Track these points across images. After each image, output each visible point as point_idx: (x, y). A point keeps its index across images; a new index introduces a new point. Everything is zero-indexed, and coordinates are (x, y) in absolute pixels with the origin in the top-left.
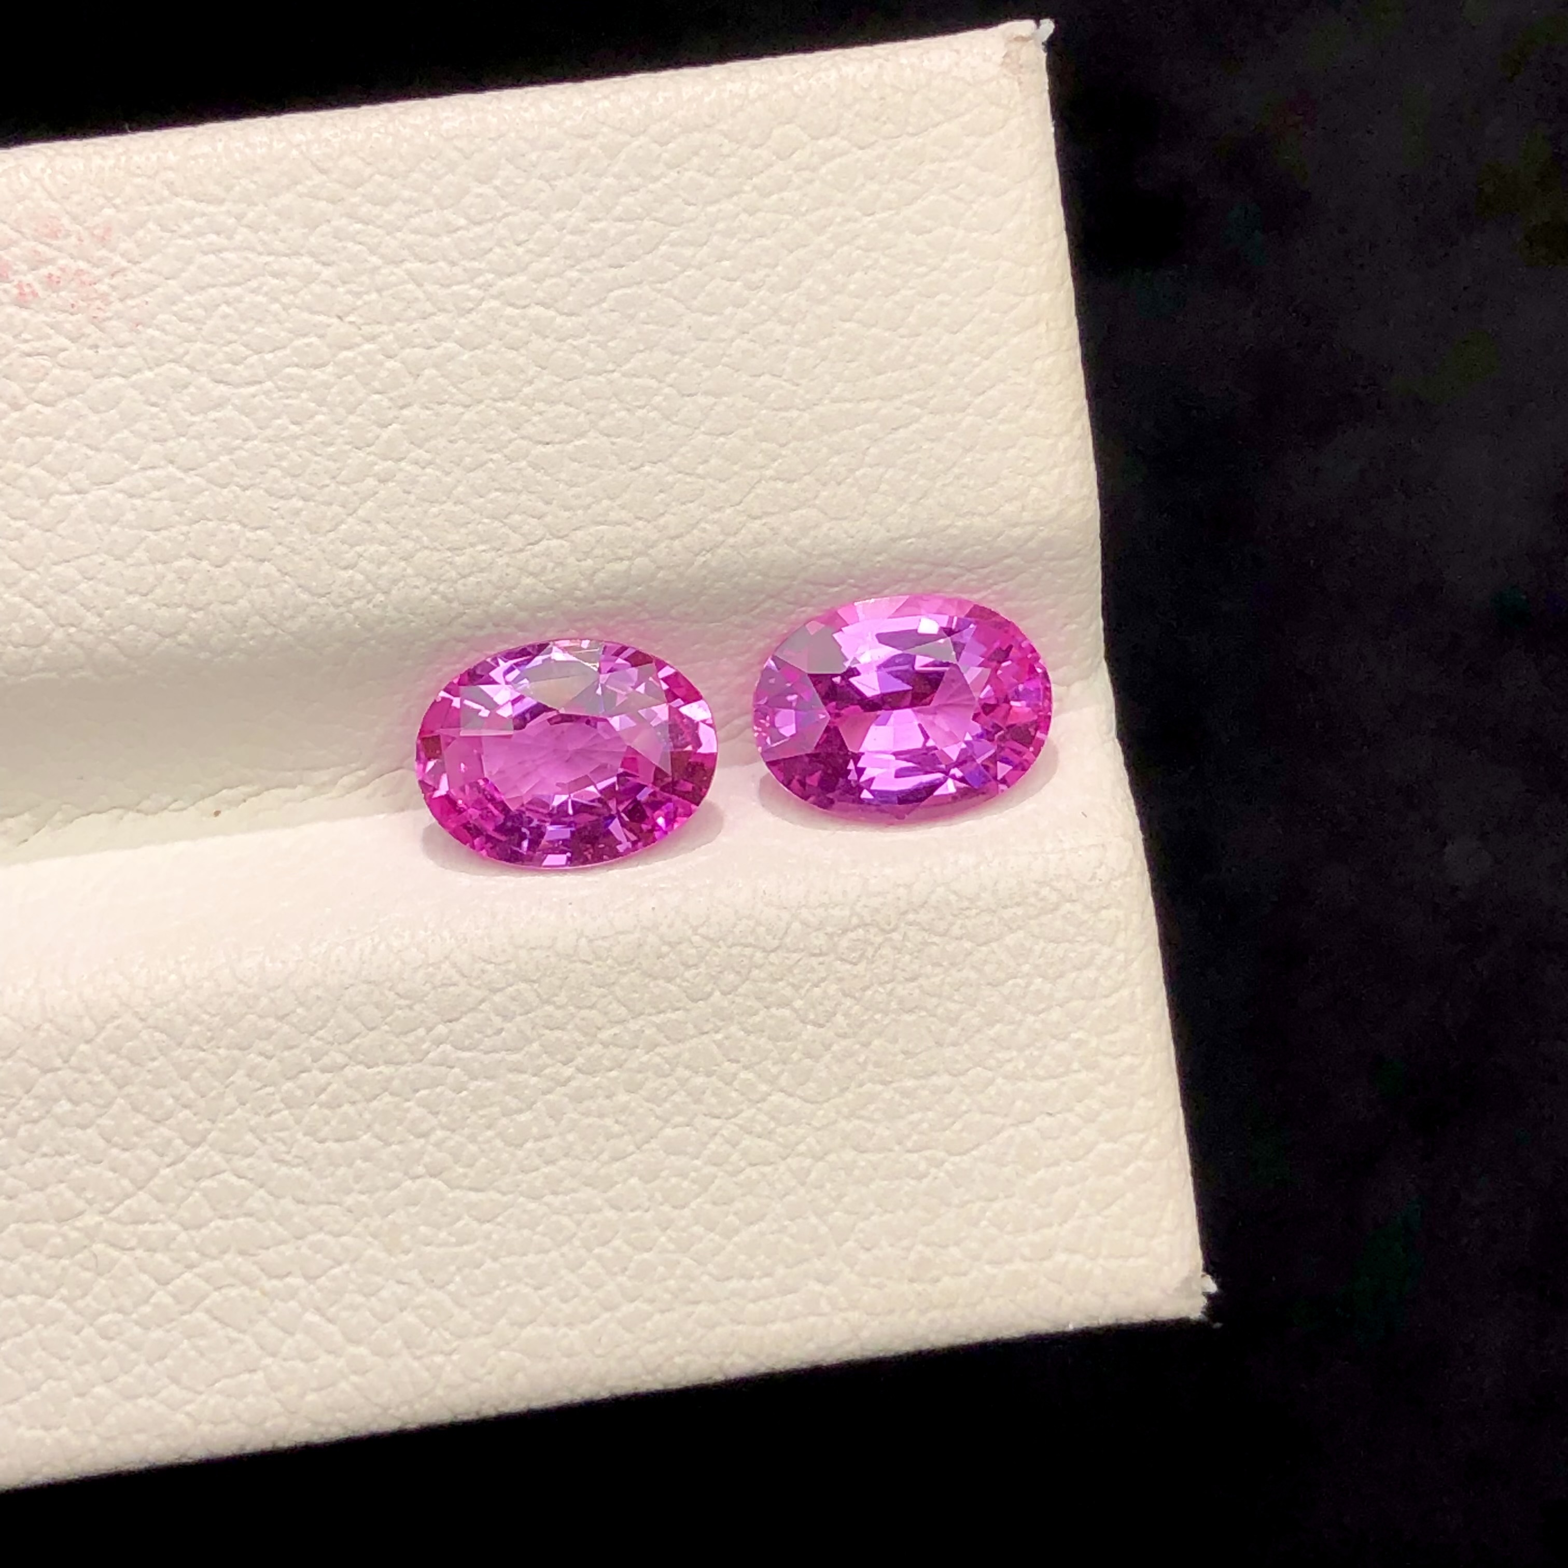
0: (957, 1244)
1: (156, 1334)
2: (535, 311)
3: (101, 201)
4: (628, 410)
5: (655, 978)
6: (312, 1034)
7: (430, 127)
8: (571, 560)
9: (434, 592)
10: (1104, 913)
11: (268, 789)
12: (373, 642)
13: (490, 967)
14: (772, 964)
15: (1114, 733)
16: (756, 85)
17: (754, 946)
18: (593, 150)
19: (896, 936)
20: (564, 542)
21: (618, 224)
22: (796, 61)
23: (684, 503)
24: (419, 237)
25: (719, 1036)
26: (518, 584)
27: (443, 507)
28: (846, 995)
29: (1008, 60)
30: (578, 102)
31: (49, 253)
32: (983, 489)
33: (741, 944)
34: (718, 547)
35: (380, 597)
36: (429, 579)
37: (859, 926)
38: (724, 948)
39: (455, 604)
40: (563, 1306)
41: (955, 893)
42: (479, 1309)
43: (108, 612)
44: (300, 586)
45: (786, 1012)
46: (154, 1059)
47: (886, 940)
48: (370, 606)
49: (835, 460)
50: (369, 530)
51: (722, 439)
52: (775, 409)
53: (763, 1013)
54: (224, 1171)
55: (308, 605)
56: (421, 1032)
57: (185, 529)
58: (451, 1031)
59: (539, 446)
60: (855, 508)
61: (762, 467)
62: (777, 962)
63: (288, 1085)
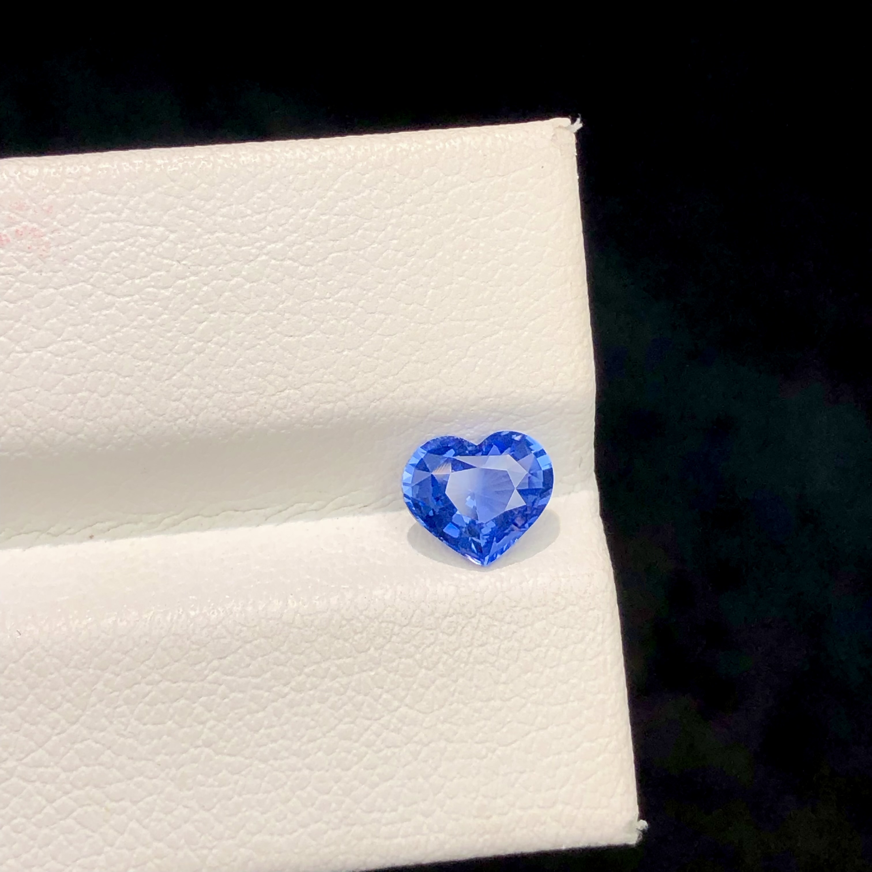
1: (46, 831)
2: (288, 262)
3: (48, 191)
4: (336, 319)
5: (339, 639)
6: (143, 662)
7: (233, 159)
10: (590, 612)
13: (245, 629)
15: (598, 513)
16: (415, 145)
17: (394, 623)
18: (324, 176)
19: (474, 621)
20: (298, 392)
22: (438, 133)
23: (365, 373)
24: (225, 219)
26: (271, 414)
27: (232, 369)
30: (316, 149)
31: (18, 218)
32: (533, 372)
33: (387, 622)
36: (221, 409)
37: (454, 614)
39: (234, 424)
40: (278, 824)
43: (40, 420)
44: (149, 410)
45: (410, 661)
46: (51, 674)
53: (397, 661)
54: (89, 739)
55: (152, 421)
57: (85, 375)
59: (287, 338)
60: (461, 380)
61: (411, 354)
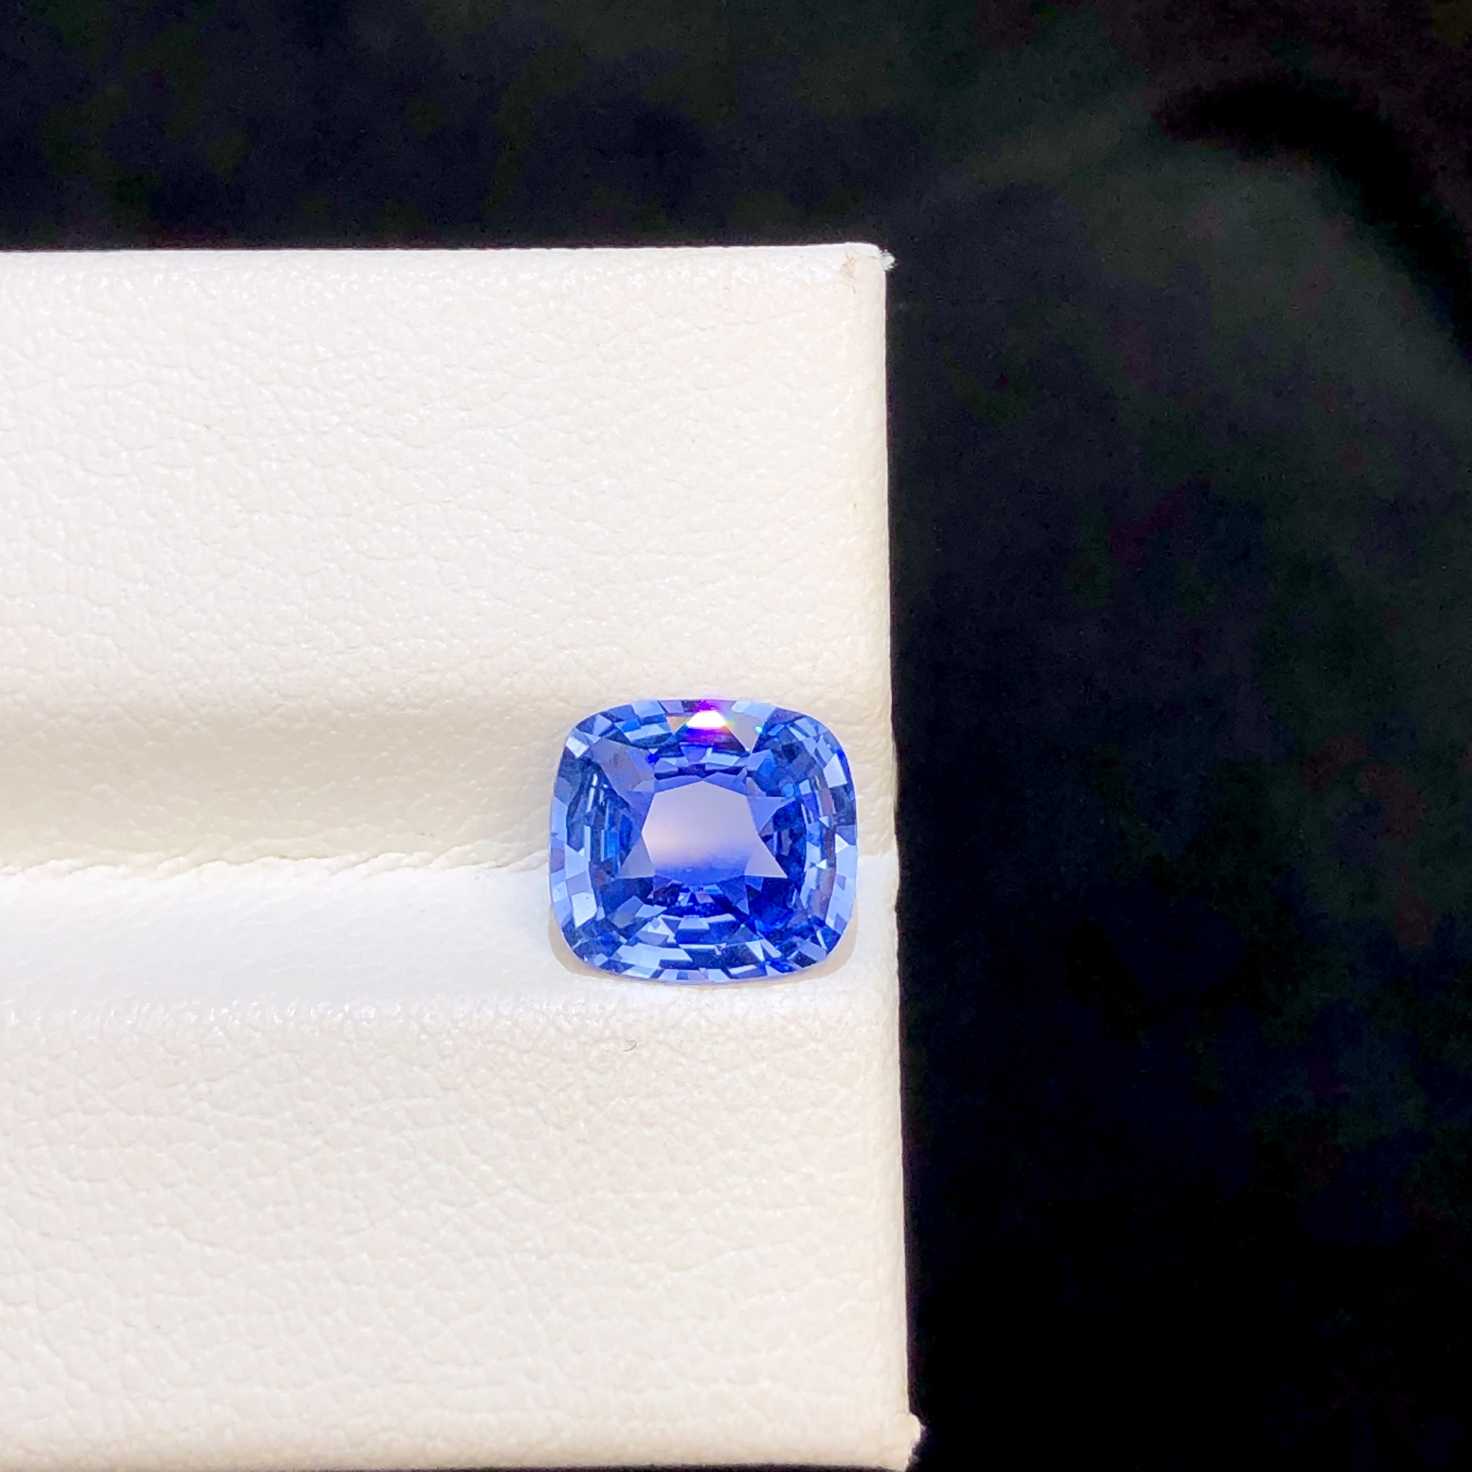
11: (92, 865)
12: (196, 723)
14: (523, 1064)
25: (463, 1127)
28: (590, 1103)
41: (706, 1019)
51: (542, 575)
56: (182, 1087)
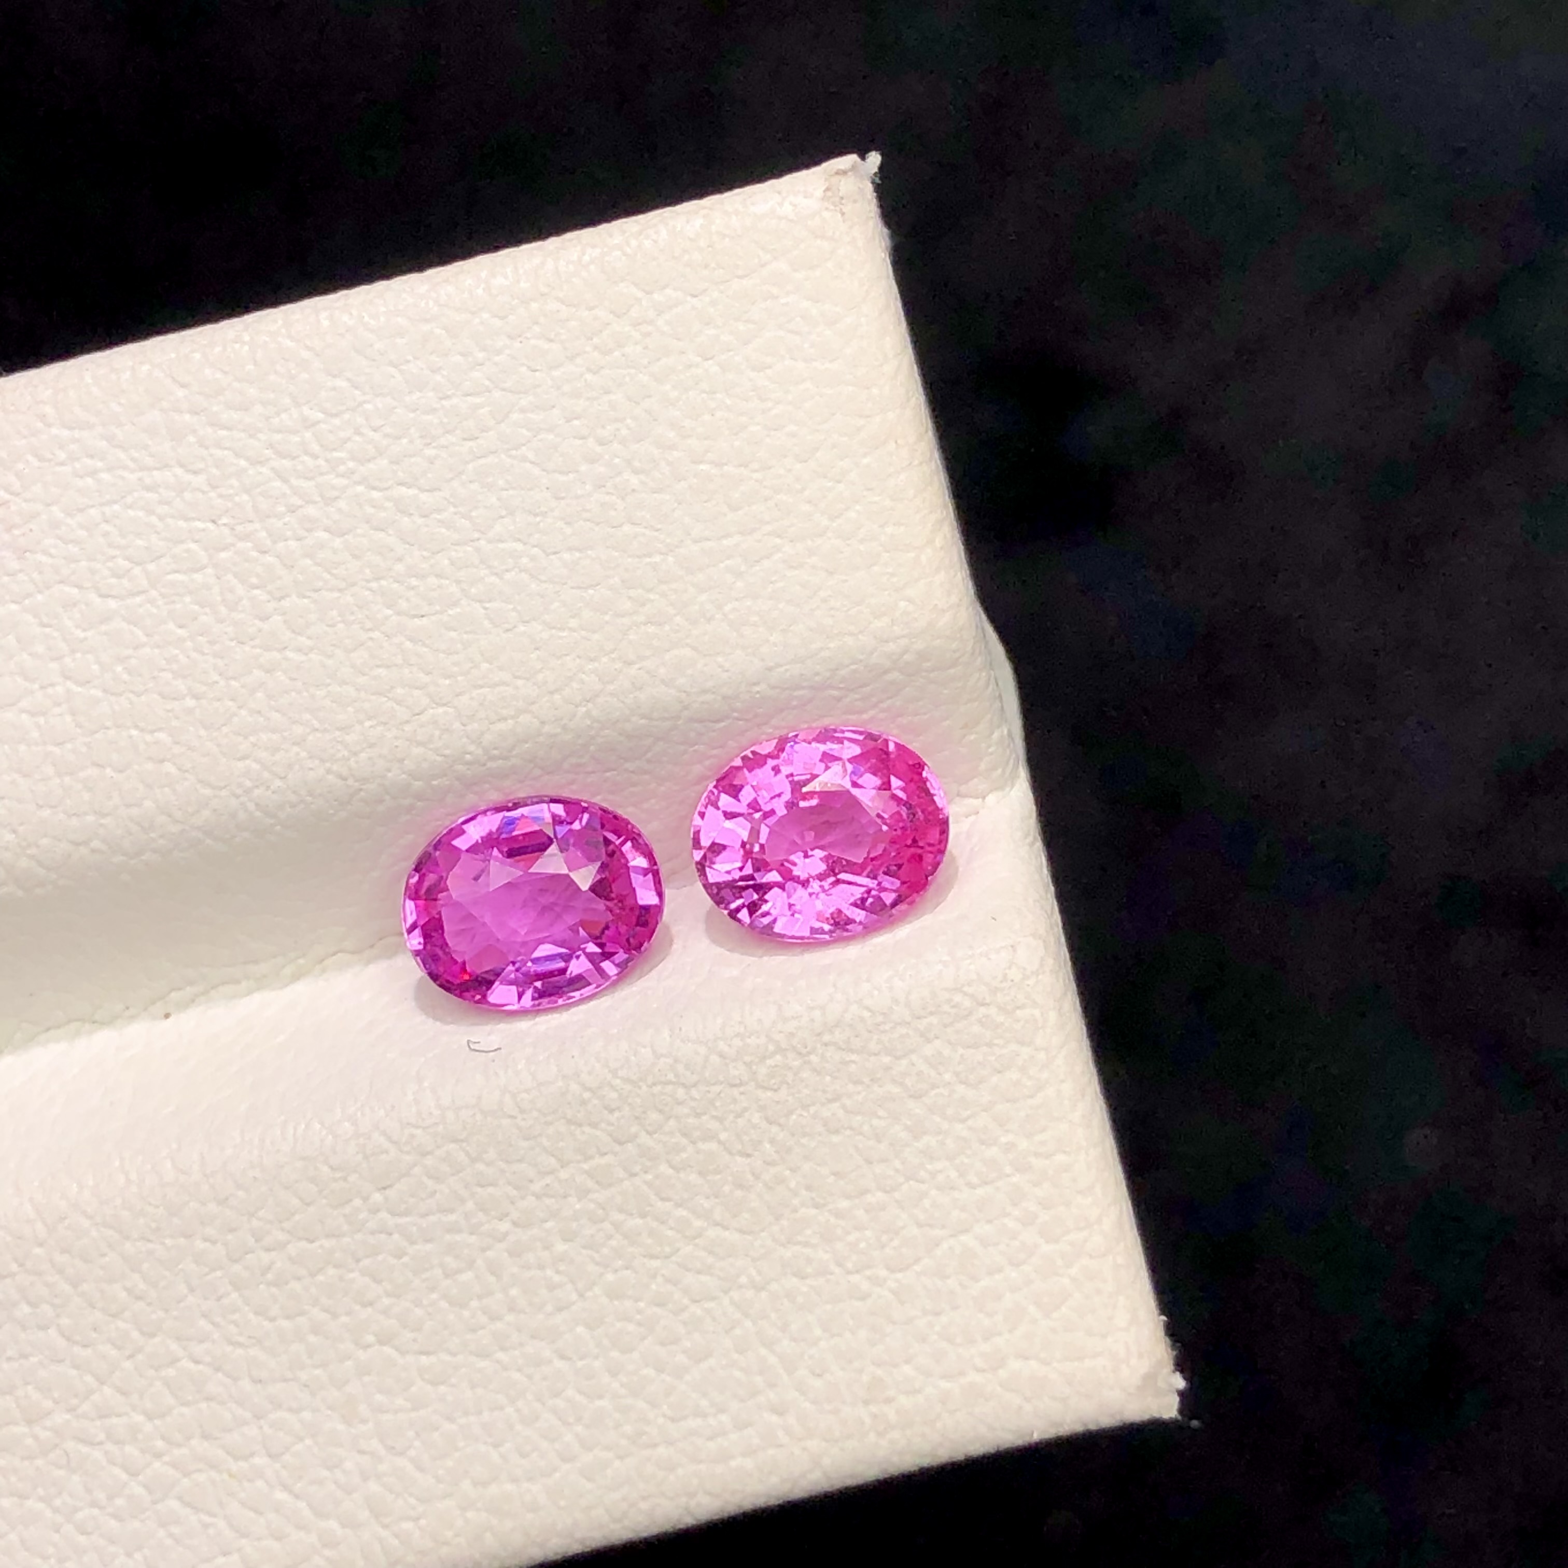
0: (907, 1362)
8: (457, 725)
9: (329, 771)
21: (469, 398)
29: (829, 194)
34: (597, 696)
35: (278, 783)
38: (644, 1088)
42: (441, 1472)
47: (805, 1063)
48: (270, 792)
49: (703, 597)
50: (262, 719)
52: (639, 557)
58: (386, 1199)
62: (697, 1097)
63: (237, 1268)
